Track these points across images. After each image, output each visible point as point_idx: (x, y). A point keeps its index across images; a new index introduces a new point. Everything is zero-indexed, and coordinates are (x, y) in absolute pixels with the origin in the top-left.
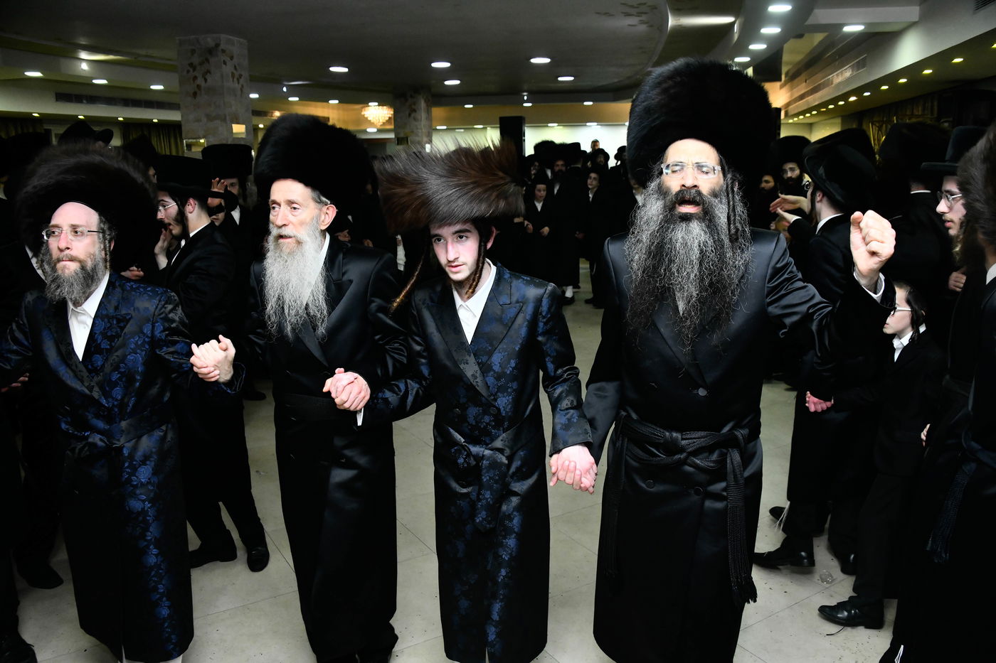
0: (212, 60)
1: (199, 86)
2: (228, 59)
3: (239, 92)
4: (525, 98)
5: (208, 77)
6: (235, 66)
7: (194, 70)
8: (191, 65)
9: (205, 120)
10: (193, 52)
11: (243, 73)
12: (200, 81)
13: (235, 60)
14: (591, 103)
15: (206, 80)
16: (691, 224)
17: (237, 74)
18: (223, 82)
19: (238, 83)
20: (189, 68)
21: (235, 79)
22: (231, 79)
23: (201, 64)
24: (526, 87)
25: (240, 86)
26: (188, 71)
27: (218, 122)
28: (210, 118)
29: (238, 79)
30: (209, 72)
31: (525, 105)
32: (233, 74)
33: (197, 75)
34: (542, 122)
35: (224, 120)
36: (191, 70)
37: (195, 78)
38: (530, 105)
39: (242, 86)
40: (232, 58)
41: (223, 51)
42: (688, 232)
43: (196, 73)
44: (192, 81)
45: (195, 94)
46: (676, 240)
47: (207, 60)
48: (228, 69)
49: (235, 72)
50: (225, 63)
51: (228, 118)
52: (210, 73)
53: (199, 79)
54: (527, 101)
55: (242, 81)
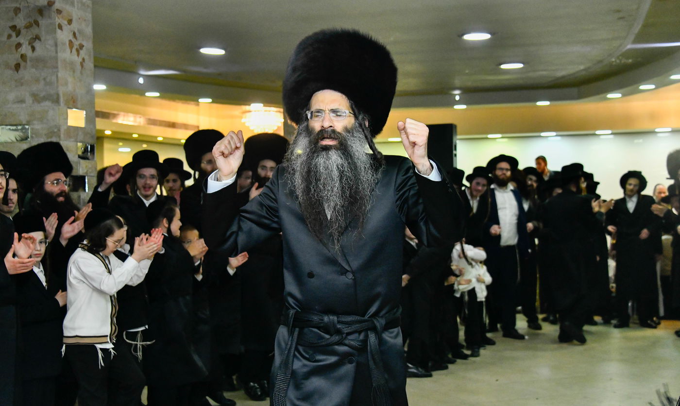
0: (43, 22)
1: (23, 57)
2: (64, 23)
3: (79, 67)
4: (457, 98)
5: (37, 44)
6: (74, 34)
7: (18, 34)
8: (14, 28)
9: (29, 100)
10: (17, 11)
11: (84, 43)
12: (25, 49)
13: (75, 26)
14: (547, 103)
15: (33, 49)
16: (330, 153)
17: (76, 43)
18: (57, 52)
19: (78, 55)
20: (11, 32)
21: (74, 50)
22: (68, 50)
23: (28, 27)
24: (457, 82)
25: (80, 60)
26: (10, 36)
27: (48, 103)
28: (37, 98)
29: (78, 51)
30: (37, 38)
31: (456, 107)
32: (71, 42)
33: (22, 41)
34: (481, 131)
35: (57, 101)
36: (14, 34)
37: (19, 45)
38: (464, 107)
39: (83, 59)
40: (70, 22)
41: (59, 12)
42: (328, 158)
43: (21, 39)
44: (14, 51)
45: (17, 67)
46: (320, 164)
47: (37, 23)
48: (64, 36)
49: (74, 40)
50: (60, 27)
51: (62, 100)
52: (40, 39)
53: (24, 46)
54: (459, 103)
55: (83, 53)
